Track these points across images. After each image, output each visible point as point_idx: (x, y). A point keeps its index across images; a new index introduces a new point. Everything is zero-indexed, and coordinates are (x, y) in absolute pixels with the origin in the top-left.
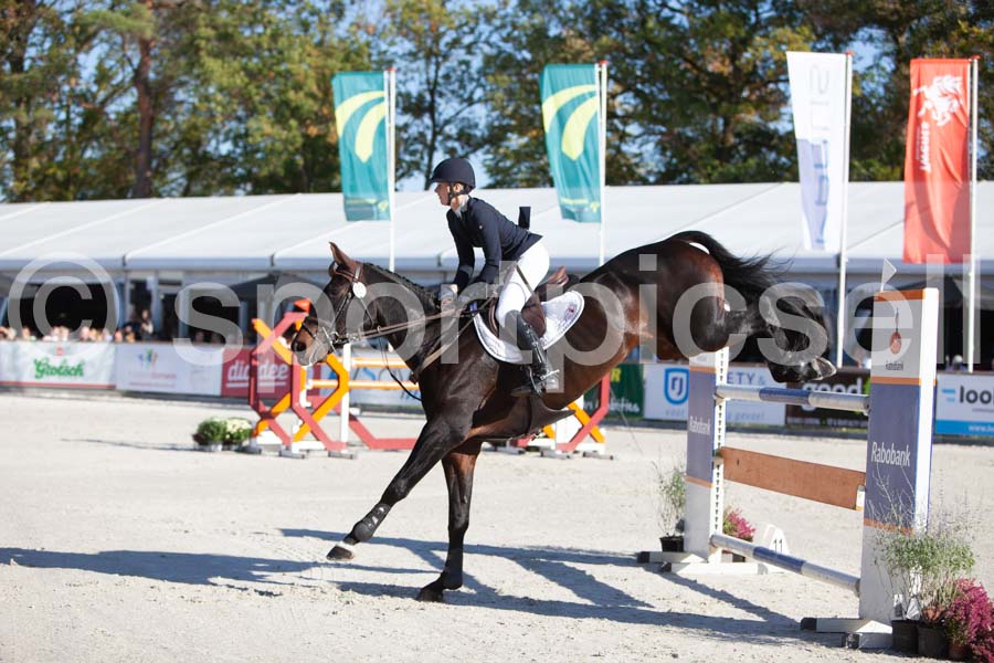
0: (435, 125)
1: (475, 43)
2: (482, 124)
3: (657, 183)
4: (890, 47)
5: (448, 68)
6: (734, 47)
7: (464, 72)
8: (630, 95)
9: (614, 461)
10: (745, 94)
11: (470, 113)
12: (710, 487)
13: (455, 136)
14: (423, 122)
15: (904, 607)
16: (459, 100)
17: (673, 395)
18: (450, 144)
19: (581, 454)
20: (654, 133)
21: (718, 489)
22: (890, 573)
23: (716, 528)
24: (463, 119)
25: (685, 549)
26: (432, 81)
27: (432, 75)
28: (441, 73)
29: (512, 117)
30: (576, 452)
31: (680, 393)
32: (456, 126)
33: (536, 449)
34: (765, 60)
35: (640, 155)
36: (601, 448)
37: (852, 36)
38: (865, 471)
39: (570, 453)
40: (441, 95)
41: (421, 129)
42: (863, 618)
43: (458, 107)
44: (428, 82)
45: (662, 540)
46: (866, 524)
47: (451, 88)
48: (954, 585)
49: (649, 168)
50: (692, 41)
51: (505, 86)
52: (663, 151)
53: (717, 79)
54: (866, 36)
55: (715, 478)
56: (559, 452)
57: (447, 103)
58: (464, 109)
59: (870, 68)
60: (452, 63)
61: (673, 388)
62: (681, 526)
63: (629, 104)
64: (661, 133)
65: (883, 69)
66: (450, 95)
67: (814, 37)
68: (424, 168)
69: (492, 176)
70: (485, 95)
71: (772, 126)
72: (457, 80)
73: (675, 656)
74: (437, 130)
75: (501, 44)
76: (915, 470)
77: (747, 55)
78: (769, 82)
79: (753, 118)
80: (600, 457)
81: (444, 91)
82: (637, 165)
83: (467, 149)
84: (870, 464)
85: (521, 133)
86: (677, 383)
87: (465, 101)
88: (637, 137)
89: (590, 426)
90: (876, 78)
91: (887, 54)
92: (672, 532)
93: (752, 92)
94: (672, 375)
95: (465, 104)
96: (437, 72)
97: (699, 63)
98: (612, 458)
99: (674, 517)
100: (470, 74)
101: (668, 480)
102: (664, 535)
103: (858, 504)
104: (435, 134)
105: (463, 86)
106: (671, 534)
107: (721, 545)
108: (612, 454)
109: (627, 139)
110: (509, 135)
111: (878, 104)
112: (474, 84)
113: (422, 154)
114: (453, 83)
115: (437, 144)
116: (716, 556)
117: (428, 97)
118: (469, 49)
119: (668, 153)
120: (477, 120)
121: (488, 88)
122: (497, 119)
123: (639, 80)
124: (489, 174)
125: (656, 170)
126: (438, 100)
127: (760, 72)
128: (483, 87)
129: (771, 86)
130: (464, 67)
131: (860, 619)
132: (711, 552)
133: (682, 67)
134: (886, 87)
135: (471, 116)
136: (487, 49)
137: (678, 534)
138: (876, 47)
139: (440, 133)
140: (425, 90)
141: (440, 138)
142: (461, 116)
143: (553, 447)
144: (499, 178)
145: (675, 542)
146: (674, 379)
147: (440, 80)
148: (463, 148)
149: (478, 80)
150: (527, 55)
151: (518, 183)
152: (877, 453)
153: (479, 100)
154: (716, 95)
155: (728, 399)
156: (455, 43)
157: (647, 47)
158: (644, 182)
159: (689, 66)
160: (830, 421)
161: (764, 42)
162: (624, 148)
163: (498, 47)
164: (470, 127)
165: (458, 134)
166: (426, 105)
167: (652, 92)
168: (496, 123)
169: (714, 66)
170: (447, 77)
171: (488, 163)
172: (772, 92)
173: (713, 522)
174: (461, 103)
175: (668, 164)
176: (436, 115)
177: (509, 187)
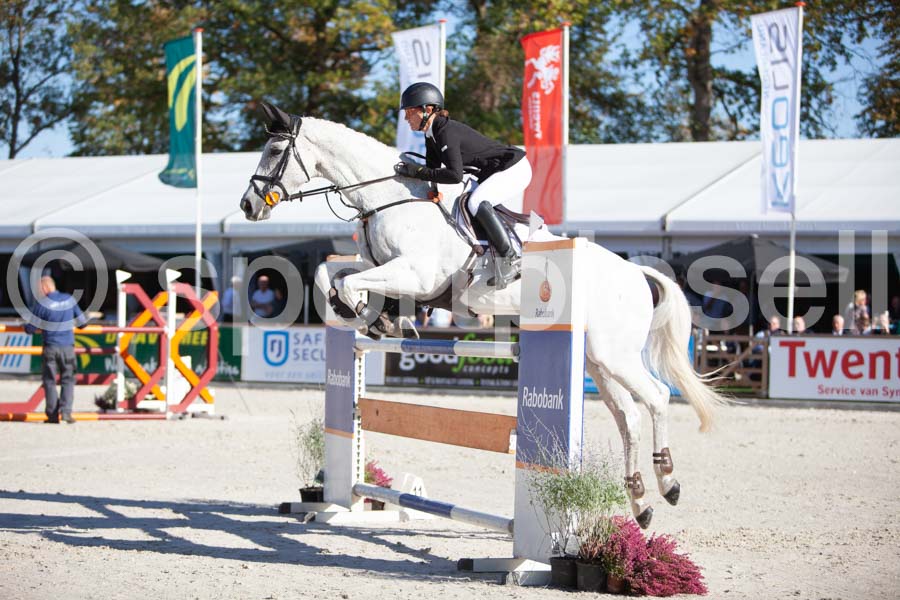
0: (19, 94)
1: (58, 11)
2: (67, 92)
3: (242, 150)
4: (472, 16)
5: (32, 37)
6: (317, 16)
7: (47, 41)
8: (214, 64)
9: (225, 421)
10: (329, 63)
11: (55, 82)
12: (351, 437)
13: (39, 106)
14: (7, 91)
15: (562, 544)
16: (43, 68)
17: (272, 357)
18: (34, 113)
19: (190, 415)
20: (239, 101)
21: (359, 439)
22: (547, 512)
23: (358, 478)
24: (48, 88)
25: (325, 498)
26: (15, 49)
27: (15, 43)
28: (24, 43)
29: (96, 84)
30: (185, 413)
31: (279, 355)
32: (40, 95)
33: (146, 411)
34: (348, 30)
35: (225, 124)
36: (210, 409)
37: (433, 5)
38: (516, 415)
39: (180, 414)
40: (25, 64)
41: (5, 98)
42: (518, 558)
43: (43, 78)
44: (11, 50)
45: (301, 491)
46: (519, 465)
47: (35, 57)
48: (610, 521)
49: (234, 137)
50: (277, 11)
51: (91, 55)
52: (248, 120)
53: (301, 47)
54: (448, 5)
55: (356, 428)
56: (169, 415)
57: (32, 70)
58: (48, 78)
59: (453, 36)
60: (36, 31)
61: (272, 349)
62: (320, 477)
63: (215, 72)
64: (246, 101)
65: (465, 37)
66: (33, 64)
67: (394, 7)
68: (9, 137)
69: (76, 144)
70: (70, 64)
71: (356, 93)
72: (41, 49)
73: (344, 597)
74: (21, 98)
75: (85, 13)
76: (569, 413)
77: (331, 24)
78: (353, 51)
79: (336, 86)
80: (210, 418)
81: (28, 60)
82: (222, 132)
83: (51, 118)
84: (523, 409)
85: (107, 102)
86: (276, 346)
87: (50, 69)
88: (222, 106)
89: (201, 386)
90: (459, 47)
91: (468, 23)
92: (312, 483)
93: (336, 60)
94: (271, 338)
95: (49, 74)
96: (19, 40)
97: (285, 31)
98: (222, 418)
99: (312, 468)
100: (53, 43)
101: (307, 431)
102: (303, 486)
103: (511, 448)
104: (19, 104)
105: (46, 54)
106: (310, 486)
107: (364, 494)
108: (222, 414)
109: (212, 108)
110: (95, 103)
111: (460, 72)
112: (58, 53)
113: (6, 122)
114: (38, 51)
115: (21, 113)
116: (360, 504)
117: (12, 66)
118: (52, 17)
119: (254, 121)
120: (61, 89)
121: (72, 56)
122: (83, 86)
123: (224, 49)
124: (73, 141)
125: (241, 138)
126: (22, 69)
127: (343, 40)
128: (68, 56)
129: (356, 55)
130: (47, 36)
131: (516, 558)
132: (354, 501)
133: (266, 35)
134: (467, 57)
135: (55, 85)
136: (71, 18)
137: (318, 485)
138: (457, 16)
139: (25, 101)
140: (9, 59)
141: (24, 107)
142: (45, 84)
143: (163, 409)
144: (84, 145)
145: (315, 493)
146: (273, 342)
147: (25, 50)
148: (47, 117)
149: (62, 49)
150: (112, 24)
151: (103, 151)
152: (528, 398)
153: (63, 70)
154: (300, 63)
155: (367, 351)
156: (38, 12)
157: (231, 16)
158: (230, 149)
159: (274, 35)
160: (428, 380)
161: (346, 12)
162: (210, 117)
163: (82, 16)
164: (54, 96)
165: (42, 102)
166: (10, 74)
167: (237, 62)
168: (82, 91)
169: (300, 35)
170: (30, 46)
171: (74, 130)
172: (356, 61)
173: (354, 472)
174: (45, 71)
175: (253, 132)
176: (20, 84)
177: (95, 155)
